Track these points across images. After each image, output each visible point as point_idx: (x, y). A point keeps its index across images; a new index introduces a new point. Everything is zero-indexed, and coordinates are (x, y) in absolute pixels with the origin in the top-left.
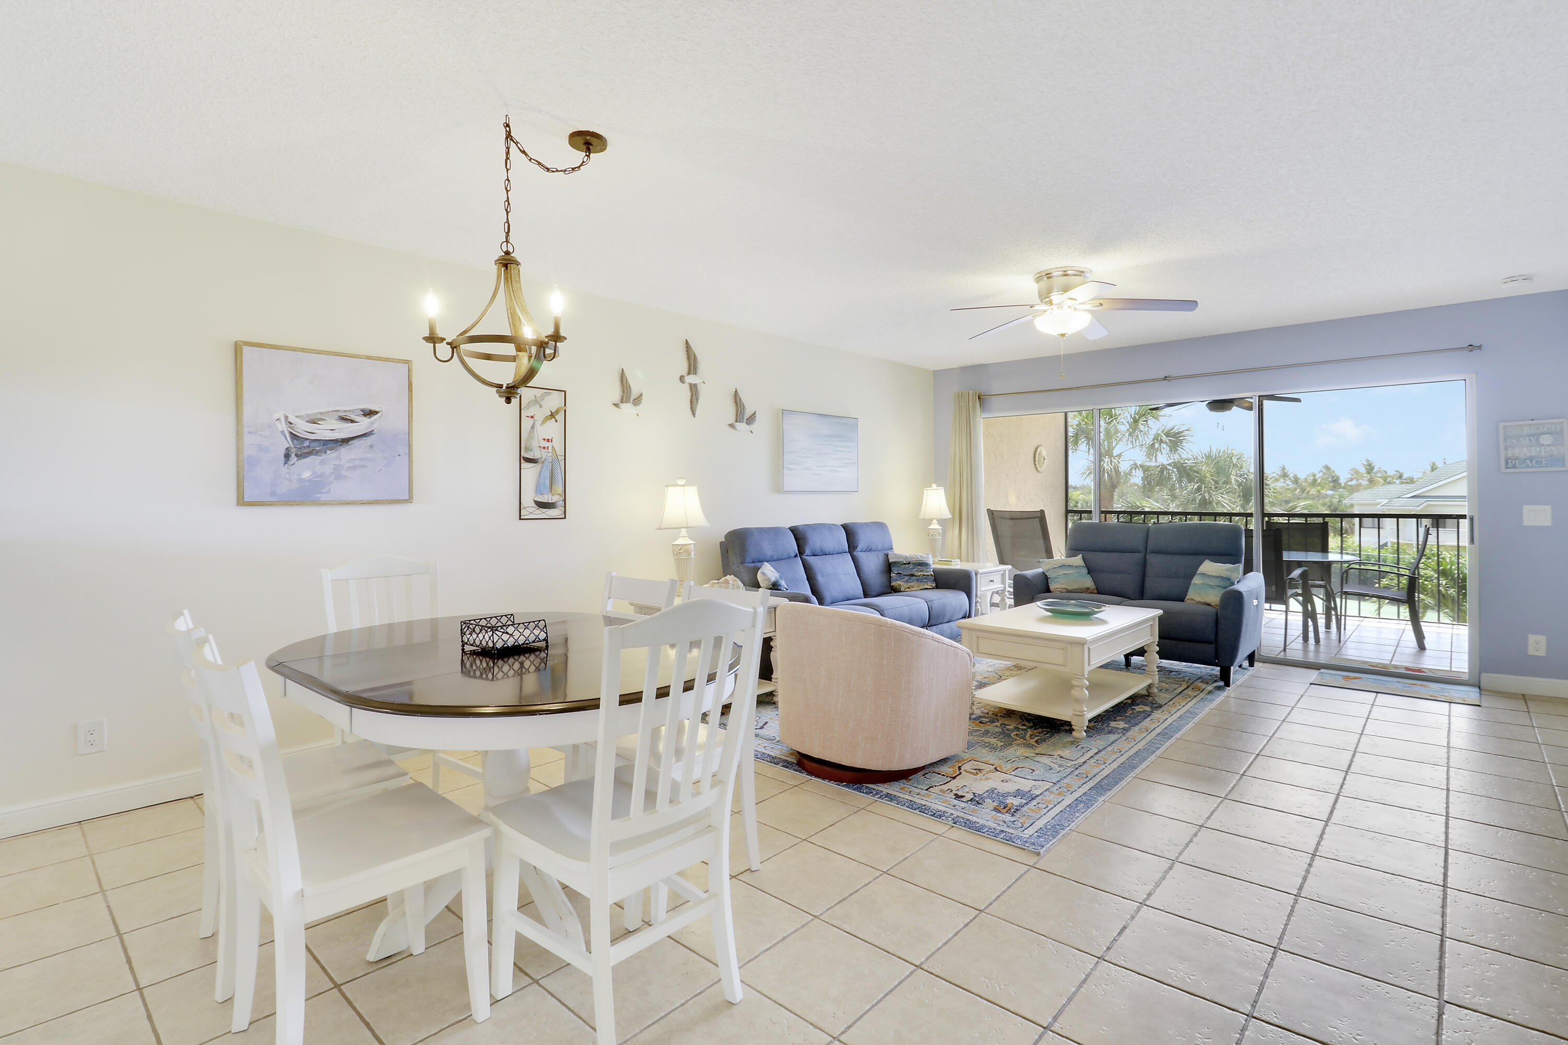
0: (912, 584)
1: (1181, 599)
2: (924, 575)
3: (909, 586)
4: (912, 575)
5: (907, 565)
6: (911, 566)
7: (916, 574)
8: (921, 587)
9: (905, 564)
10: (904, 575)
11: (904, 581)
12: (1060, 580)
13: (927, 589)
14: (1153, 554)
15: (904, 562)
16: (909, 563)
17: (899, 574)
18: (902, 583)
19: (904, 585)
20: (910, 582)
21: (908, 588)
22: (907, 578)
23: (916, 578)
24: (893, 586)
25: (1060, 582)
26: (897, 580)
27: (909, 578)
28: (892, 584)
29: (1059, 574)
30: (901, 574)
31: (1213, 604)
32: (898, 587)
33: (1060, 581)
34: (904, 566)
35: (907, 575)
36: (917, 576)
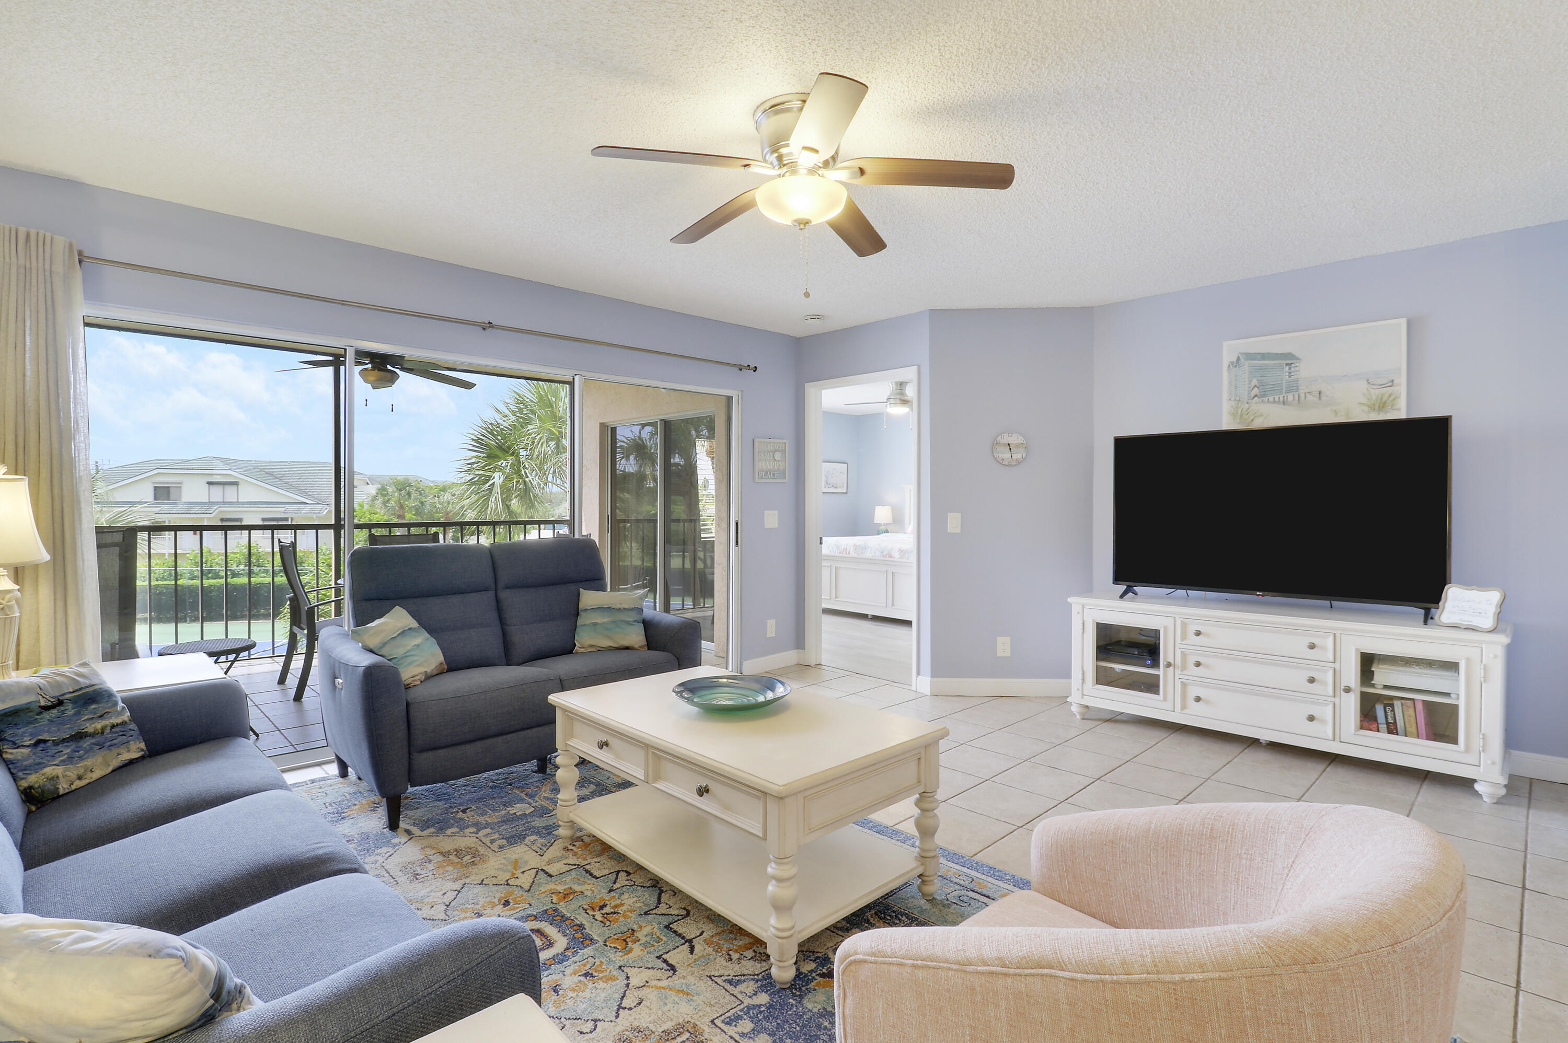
0: (88, 762)
1: (568, 650)
2: (113, 726)
3: (81, 772)
4: (80, 736)
5: (54, 711)
6: (70, 710)
7: (90, 728)
8: (115, 763)
9: (46, 708)
10: (56, 743)
11: (63, 761)
12: (416, 658)
13: (131, 762)
14: (508, 590)
15: (43, 703)
16: (60, 703)
17: (42, 745)
18: (59, 771)
19: (68, 773)
20: (81, 758)
21: (80, 778)
22: (68, 750)
23: (93, 741)
24: (30, 787)
25: (418, 663)
26: (38, 766)
27: (73, 746)
28: (24, 784)
29: (409, 648)
30: (45, 741)
31: (636, 646)
32: (49, 786)
33: (416, 661)
34: (47, 715)
35: (64, 741)
36: (92, 735)
